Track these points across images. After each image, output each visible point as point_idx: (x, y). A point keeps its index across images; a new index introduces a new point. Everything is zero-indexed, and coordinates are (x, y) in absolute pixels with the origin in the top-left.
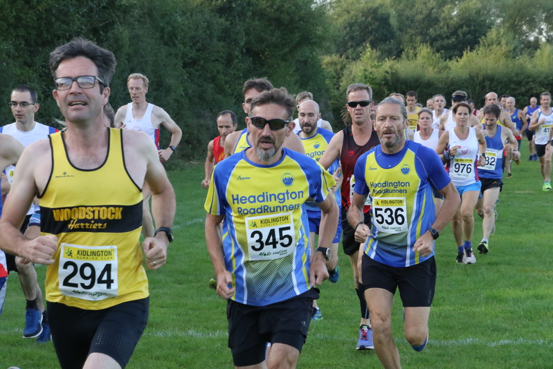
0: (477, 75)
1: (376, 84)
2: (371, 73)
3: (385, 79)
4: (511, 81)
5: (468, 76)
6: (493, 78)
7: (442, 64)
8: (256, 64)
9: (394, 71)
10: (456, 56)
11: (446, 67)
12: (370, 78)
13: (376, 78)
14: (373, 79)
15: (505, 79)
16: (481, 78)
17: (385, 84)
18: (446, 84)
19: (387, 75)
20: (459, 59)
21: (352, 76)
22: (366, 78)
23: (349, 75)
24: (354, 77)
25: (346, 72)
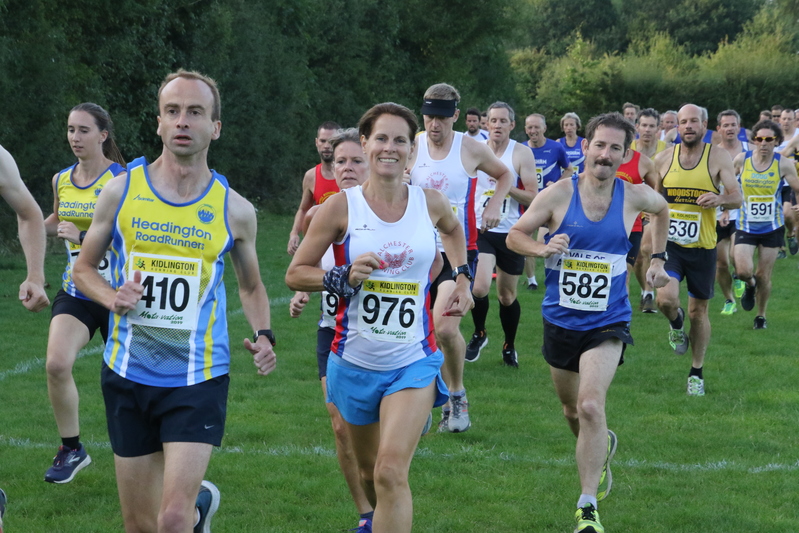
0: (739, 78)
1: (590, 91)
2: (582, 75)
3: (603, 84)
4: (788, 86)
5: (725, 79)
6: (762, 82)
7: (686, 61)
8: (414, 62)
9: (616, 72)
10: (707, 49)
11: (693, 67)
12: (581, 82)
13: (589, 82)
14: (586, 84)
15: (779, 84)
16: (744, 82)
17: (602, 91)
18: (692, 91)
19: (605, 77)
20: (712, 55)
21: (554, 79)
22: (575, 82)
23: (549, 78)
24: (558, 81)
25: (546, 73)
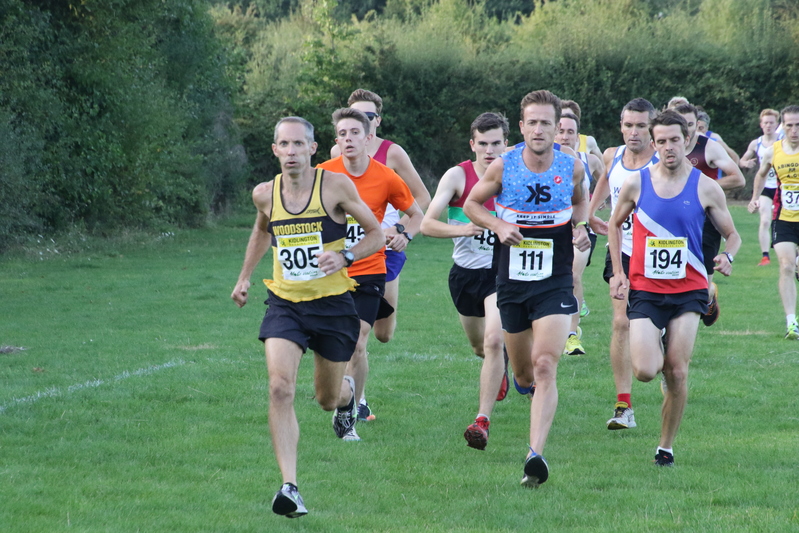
1: (345, 77)
2: (332, 52)
3: (366, 66)
4: (660, 70)
5: (562, 59)
6: (620, 64)
9: (386, 47)
10: (514, 10)
11: (501, 38)
12: (330, 63)
13: (344, 63)
14: (338, 66)
15: (647, 67)
16: (591, 63)
17: (365, 78)
18: (509, 78)
19: (369, 54)
20: (523, 18)
21: (272, 58)
22: (320, 62)
23: (265, 56)
24: (279, 60)
